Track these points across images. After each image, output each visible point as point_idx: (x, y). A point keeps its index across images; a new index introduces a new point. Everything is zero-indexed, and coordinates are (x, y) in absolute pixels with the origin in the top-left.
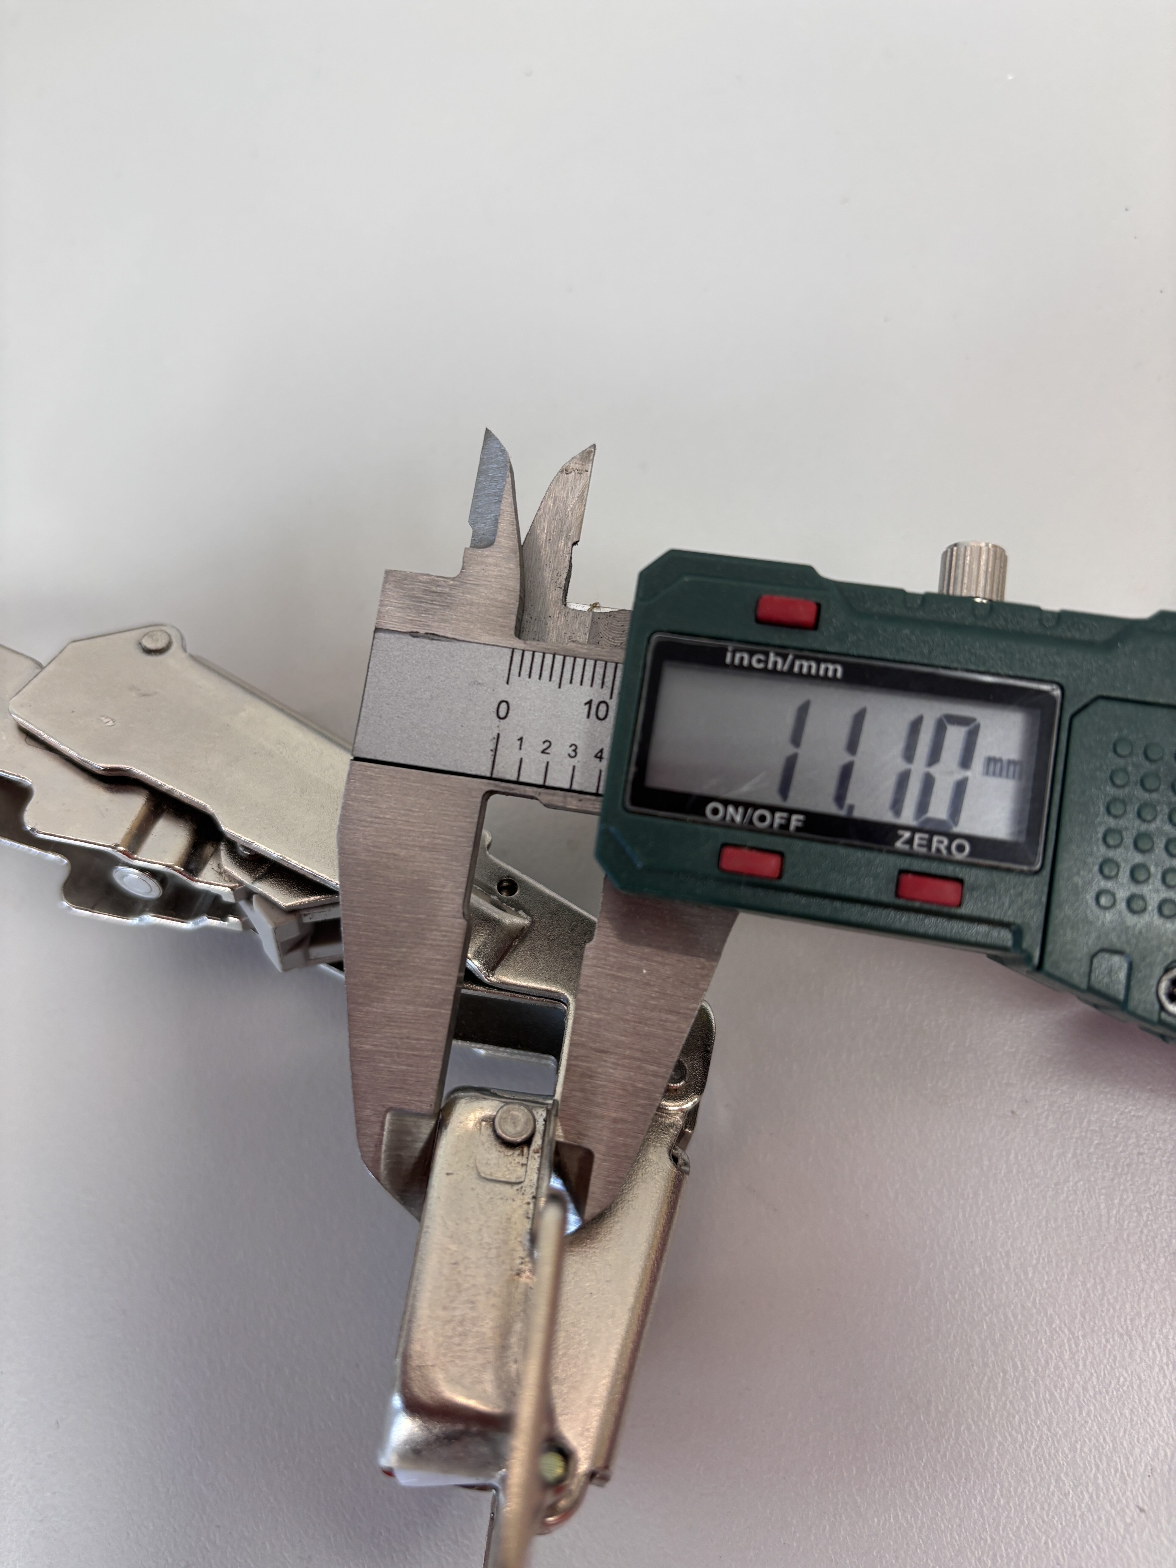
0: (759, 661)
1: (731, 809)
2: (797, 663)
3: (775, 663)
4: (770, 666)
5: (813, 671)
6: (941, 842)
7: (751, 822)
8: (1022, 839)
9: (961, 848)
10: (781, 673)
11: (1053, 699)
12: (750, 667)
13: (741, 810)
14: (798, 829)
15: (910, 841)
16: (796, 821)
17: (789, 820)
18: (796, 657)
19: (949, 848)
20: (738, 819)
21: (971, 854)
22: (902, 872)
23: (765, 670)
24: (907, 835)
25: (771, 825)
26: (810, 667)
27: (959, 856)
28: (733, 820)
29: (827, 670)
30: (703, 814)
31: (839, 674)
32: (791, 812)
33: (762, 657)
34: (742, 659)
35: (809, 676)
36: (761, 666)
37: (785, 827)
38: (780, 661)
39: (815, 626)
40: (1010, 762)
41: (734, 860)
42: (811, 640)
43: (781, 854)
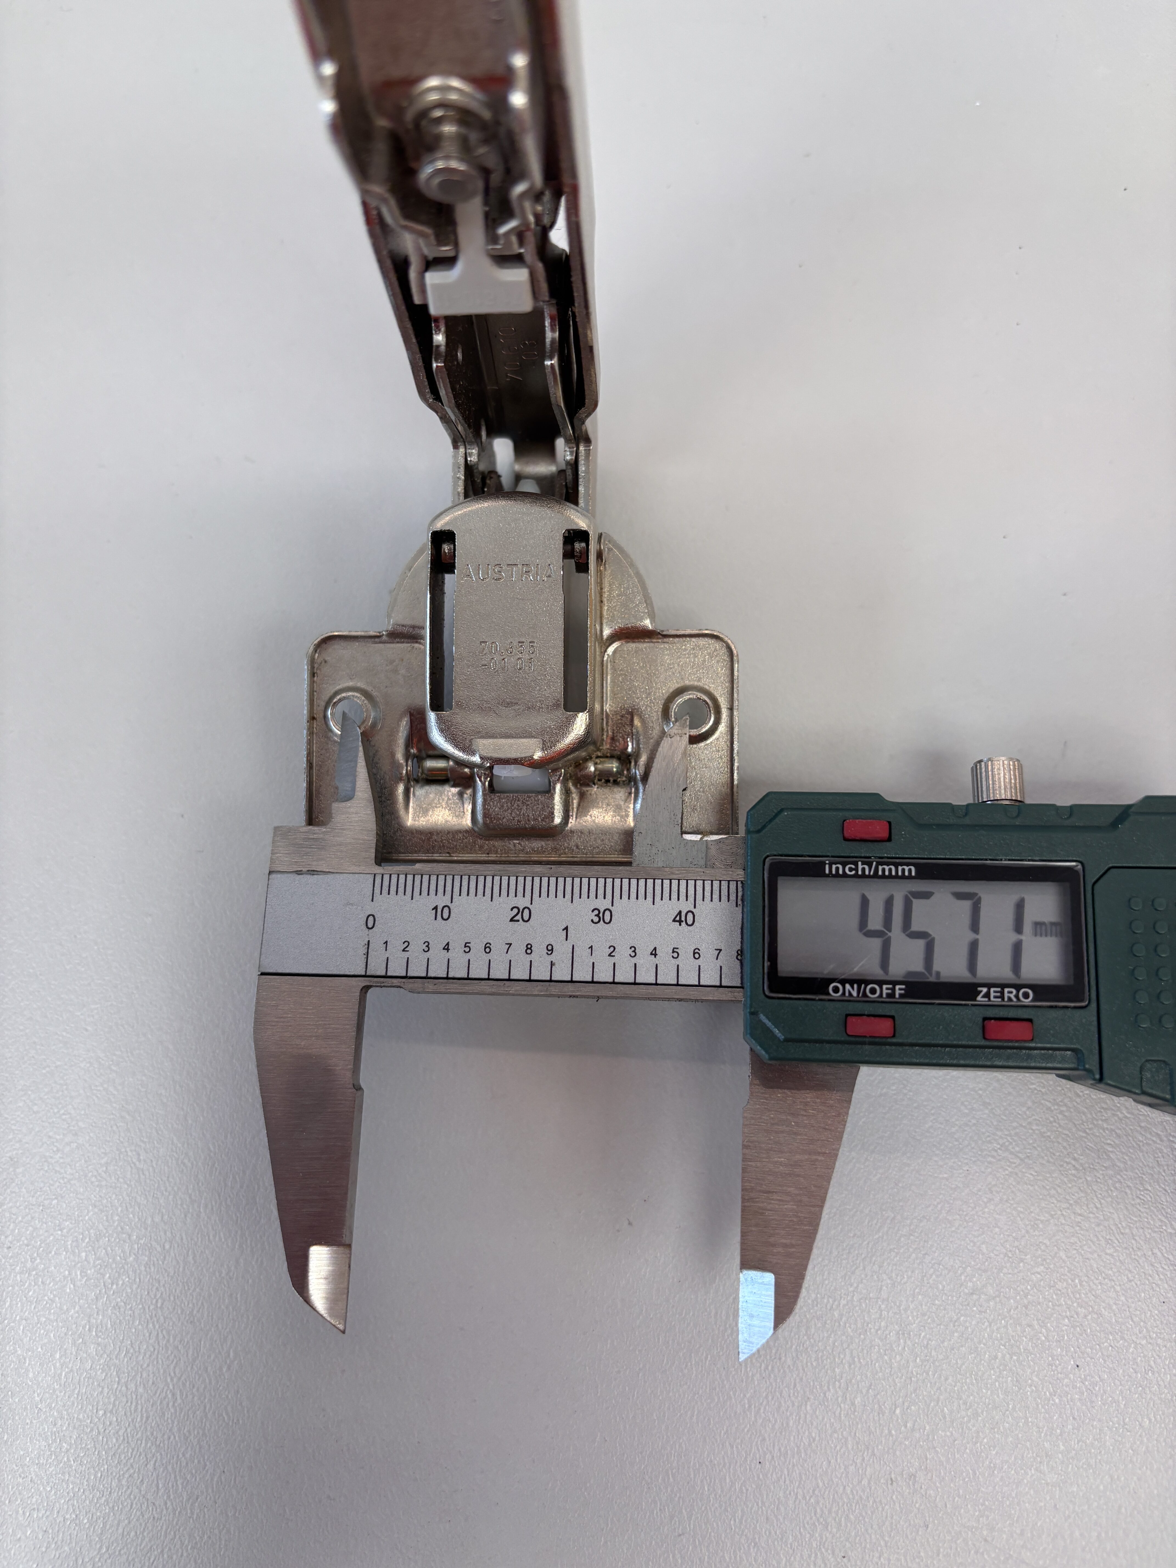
0: (851, 870)
1: (848, 986)
2: (880, 868)
3: (863, 870)
4: (860, 873)
5: (894, 873)
6: (1011, 992)
7: (865, 994)
8: (1072, 982)
9: (1026, 996)
10: (869, 876)
11: (1077, 872)
12: (845, 875)
13: (855, 986)
14: (901, 996)
15: (987, 995)
16: (899, 990)
17: (893, 989)
18: (878, 864)
19: (1017, 996)
20: (855, 994)
21: (1034, 1000)
22: (985, 1019)
23: (856, 876)
24: (985, 990)
25: (881, 995)
26: (890, 870)
27: (1027, 1002)
28: (850, 994)
29: (903, 870)
30: (829, 994)
31: (913, 874)
32: (894, 983)
33: (853, 866)
34: (837, 869)
35: (890, 876)
36: (853, 872)
37: (891, 995)
38: (866, 867)
39: (889, 839)
40: (1052, 924)
41: (858, 1027)
42: (887, 849)
43: (893, 1017)
